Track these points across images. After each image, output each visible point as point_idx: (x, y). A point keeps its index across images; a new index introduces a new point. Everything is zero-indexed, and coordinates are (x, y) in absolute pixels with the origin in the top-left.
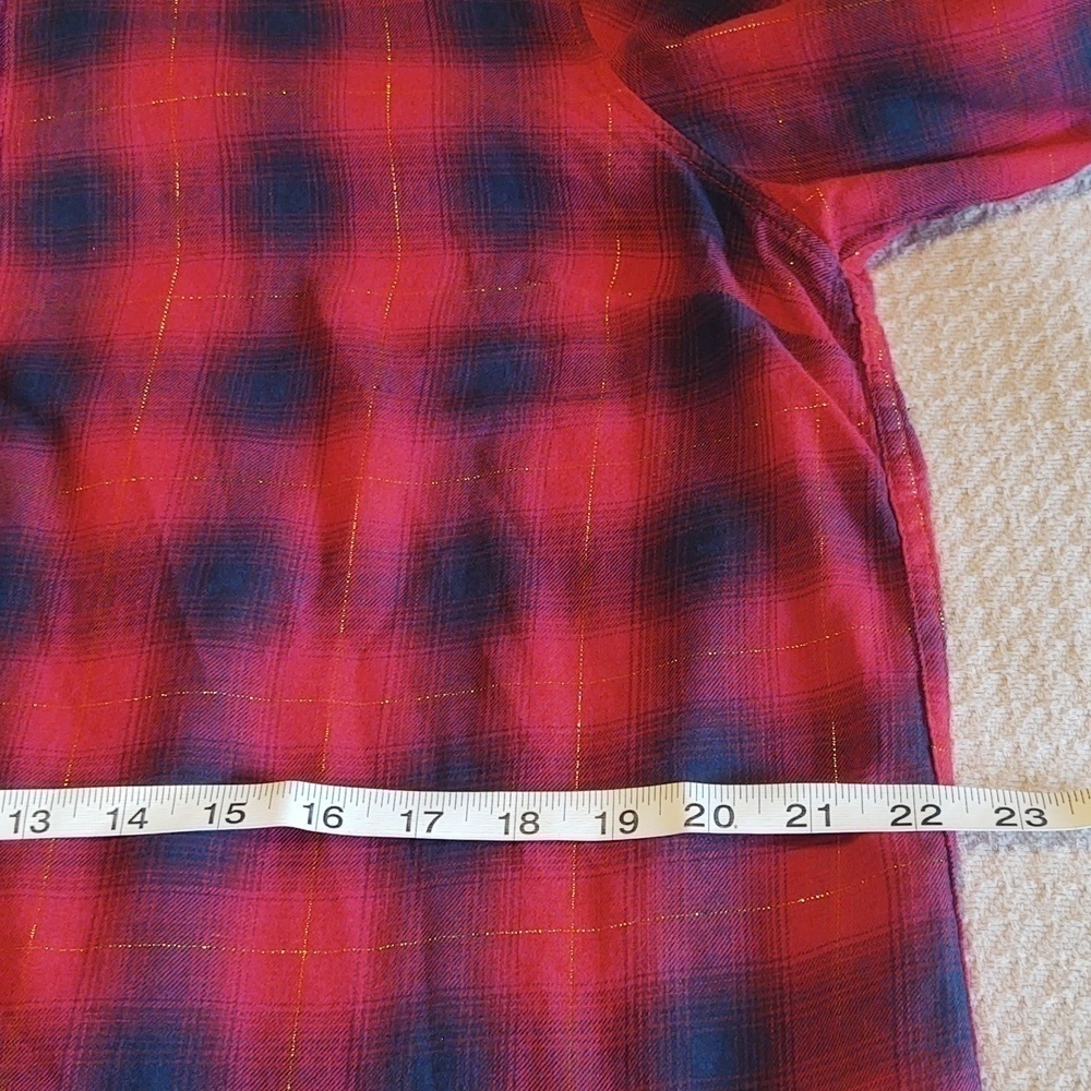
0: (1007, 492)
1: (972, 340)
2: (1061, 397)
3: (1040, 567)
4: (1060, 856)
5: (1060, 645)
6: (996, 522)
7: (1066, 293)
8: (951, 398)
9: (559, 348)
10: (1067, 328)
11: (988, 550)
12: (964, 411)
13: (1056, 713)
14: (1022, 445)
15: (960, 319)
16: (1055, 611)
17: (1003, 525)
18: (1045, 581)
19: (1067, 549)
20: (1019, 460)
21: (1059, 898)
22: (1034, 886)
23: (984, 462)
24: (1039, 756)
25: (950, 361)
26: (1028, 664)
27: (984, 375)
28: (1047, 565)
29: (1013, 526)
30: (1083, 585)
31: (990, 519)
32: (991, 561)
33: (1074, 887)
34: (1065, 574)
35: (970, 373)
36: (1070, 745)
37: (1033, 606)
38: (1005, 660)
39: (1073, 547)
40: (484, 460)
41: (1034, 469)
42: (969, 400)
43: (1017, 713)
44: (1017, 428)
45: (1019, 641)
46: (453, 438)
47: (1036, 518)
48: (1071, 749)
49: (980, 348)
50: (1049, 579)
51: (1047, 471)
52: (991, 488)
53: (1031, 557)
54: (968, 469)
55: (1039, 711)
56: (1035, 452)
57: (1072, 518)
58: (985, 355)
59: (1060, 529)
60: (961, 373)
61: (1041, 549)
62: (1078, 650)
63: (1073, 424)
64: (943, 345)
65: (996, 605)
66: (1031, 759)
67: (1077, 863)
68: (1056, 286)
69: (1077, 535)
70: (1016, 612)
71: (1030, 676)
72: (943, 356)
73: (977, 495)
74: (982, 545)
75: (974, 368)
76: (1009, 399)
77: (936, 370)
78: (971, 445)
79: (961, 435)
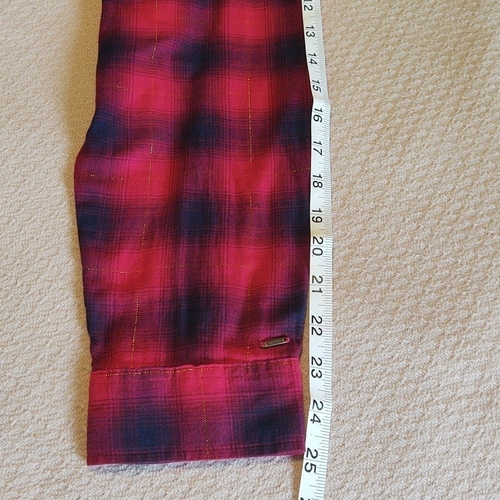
0: (424, 85)
2: (465, 64)
3: (418, 112)
4: (357, 197)
5: (406, 136)
6: (413, 92)
7: (491, 35)
10: (483, 45)
11: (404, 99)
13: (389, 155)
14: (440, 73)
15: (449, 27)
16: (412, 126)
17: (415, 94)
18: (416, 116)
19: (431, 111)
20: (436, 77)
21: (347, 209)
22: (342, 202)
23: (423, 72)
24: (373, 165)
25: (435, 38)
26: (390, 137)
28: (421, 112)
29: (418, 96)
30: (428, 123)
31: (411, 90)
32: (402, 102)
33: (355, 209)
34: (425, 117)
35: (439, 44)
36: (386, 167)
37: (406, 122)
38: (384, 132)
39: (434, 111)
41: (439, 81)
43: (375, 150)
44: (443, 67)
45: (392, 129)
47: (428, 97)
48: (386, 168)
50: (418, 116)
51: (443, 85)
52: (419, 81)
53: (417, 108)
55: (384, 152)
56: (443, 77)
57: (441, 102)
59: (434, 103)
61: (422, 106)
62: (411, 140)
63: (462, 74)
65: (393, 115)
66: (370, 165)
67: (361, 202)
68: (489, 31)
69: (438, 108)
70: (398, 120)
71: (388, 140)
73: (414, 81)
74: (403, 96)
76: (447, 57)
79: (422, 61)
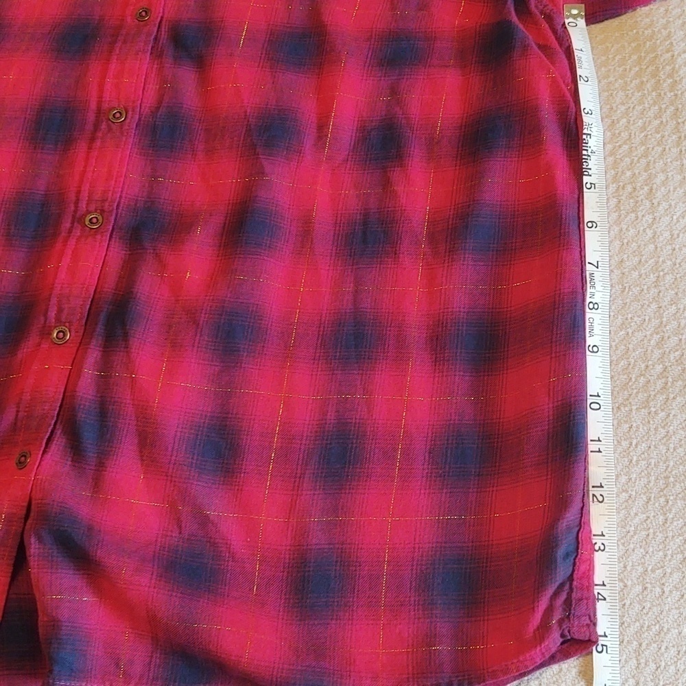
1: (624, 55)
8: (612, 79)
9: (432, 42)
12: (617, 85)
27: (628, 70)
40: (394, 91)
42: (620, 81)
46: (380, 80)
49: (627, 58)
54: (616, 111)
58: (629, 61)
60: (617, 68)
64: (610, 56)
72: (610, 61)
75: (624, 67)
77: (605, 66)
78: (618, 100)
